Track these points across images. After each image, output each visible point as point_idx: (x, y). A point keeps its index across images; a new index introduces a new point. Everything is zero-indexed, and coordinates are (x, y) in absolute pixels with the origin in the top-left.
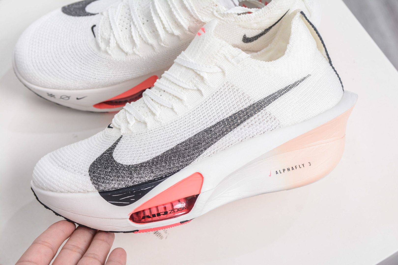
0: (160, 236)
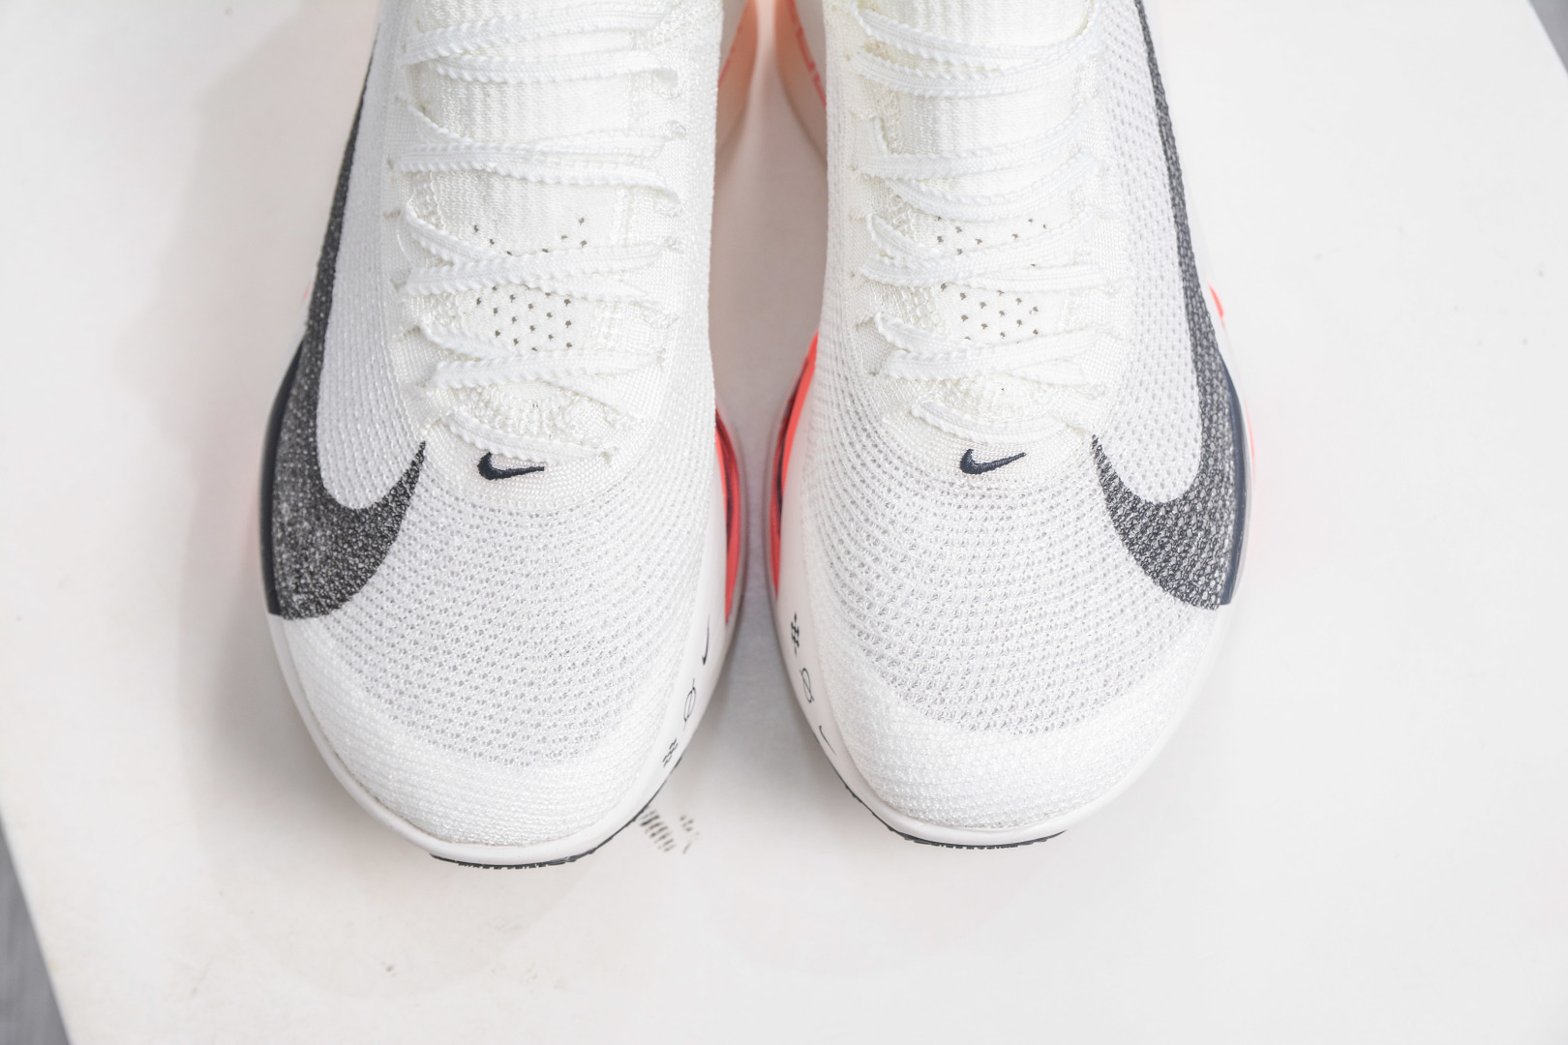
0: (664, 837)
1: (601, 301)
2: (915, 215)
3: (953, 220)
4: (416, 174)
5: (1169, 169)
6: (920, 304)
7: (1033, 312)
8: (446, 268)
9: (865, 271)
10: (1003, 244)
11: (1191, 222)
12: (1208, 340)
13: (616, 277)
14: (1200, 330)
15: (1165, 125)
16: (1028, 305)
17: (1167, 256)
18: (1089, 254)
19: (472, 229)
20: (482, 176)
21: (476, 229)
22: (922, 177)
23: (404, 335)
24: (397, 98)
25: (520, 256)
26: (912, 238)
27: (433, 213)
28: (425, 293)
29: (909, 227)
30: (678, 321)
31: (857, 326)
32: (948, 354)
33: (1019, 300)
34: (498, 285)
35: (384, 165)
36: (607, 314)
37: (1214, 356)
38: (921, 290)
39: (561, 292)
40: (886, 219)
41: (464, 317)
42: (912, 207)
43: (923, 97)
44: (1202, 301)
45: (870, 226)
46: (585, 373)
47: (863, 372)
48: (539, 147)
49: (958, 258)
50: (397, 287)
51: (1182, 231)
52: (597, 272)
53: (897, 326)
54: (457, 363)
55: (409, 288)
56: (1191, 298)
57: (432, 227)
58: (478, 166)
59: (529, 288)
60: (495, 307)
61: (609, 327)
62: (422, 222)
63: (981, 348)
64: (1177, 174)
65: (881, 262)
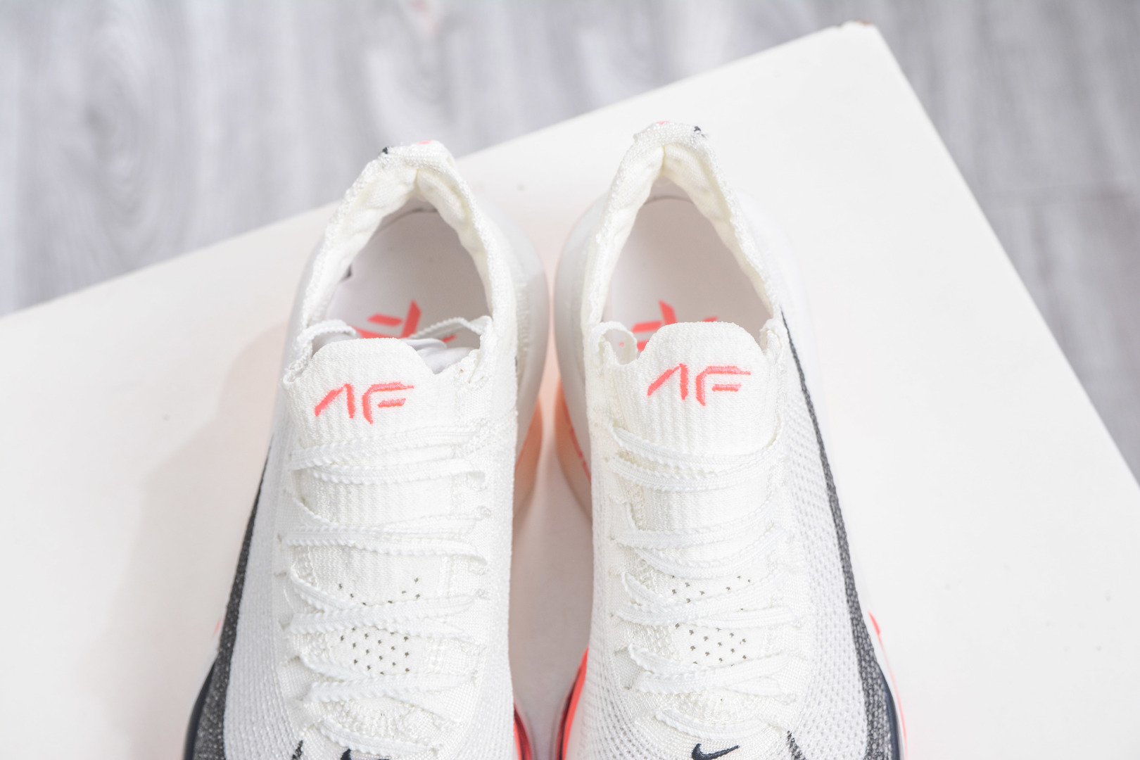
1: (430, 638)
2: (656, 574)
3: (683, 578)
4: (298, 547)
5: (838, 533)
6: (661, 638)
7: (743, 643)
8: (318, 615)
9: (620, 613)
10: (719, 595)
11: (855, 570)
12: (869, 656)
13: (442, 620)
14: (863, 648)
15: (834, 501)
16: (738, 638)
17: (838, 597)
18: (781, 599)
19: (337, 587)
20: (346, 549)
21: (341, 586)
22: (660, 548)
23: (289, 662)
24: (285, 491)
25: (372, 606)
26: (654, 590)
27: (310, 574)
28: (304, 632)
29: (652, 583)
30: (486, 649)
31: (616, 653)
32: (682, 674)
33: (732, 635)
34: (356, 627)
35: (276, 539)
36: (435, 647)
37: (874, 667)
38: (661, 628)
39: (401, 632)
40: (635, 576)
41: (331, 650)
42: (653, 568)
43: (660, 491)
44: (864, 627)
45: (623, 581)
46: (419, 690)
47: (620, 686)
48: (386, 530)
49: (687, 605)
50: (283, 627)
51: (848, 577)
52: (428, 617)
53: (645, 654)
54: (326, 684)
55: (292, 628)
56: (856, 625)
57: (309, 585)
58: (342, 543)
59: (378, 629)
60: (354, 642)
61: (436, 656)
62: (302, 581)
63: (705, 671)
64: (843, 536)
65: (632, 608)
